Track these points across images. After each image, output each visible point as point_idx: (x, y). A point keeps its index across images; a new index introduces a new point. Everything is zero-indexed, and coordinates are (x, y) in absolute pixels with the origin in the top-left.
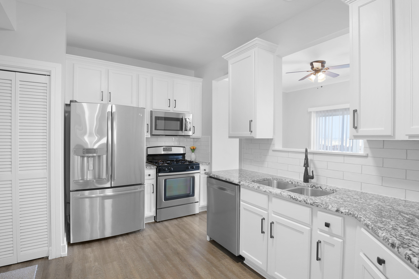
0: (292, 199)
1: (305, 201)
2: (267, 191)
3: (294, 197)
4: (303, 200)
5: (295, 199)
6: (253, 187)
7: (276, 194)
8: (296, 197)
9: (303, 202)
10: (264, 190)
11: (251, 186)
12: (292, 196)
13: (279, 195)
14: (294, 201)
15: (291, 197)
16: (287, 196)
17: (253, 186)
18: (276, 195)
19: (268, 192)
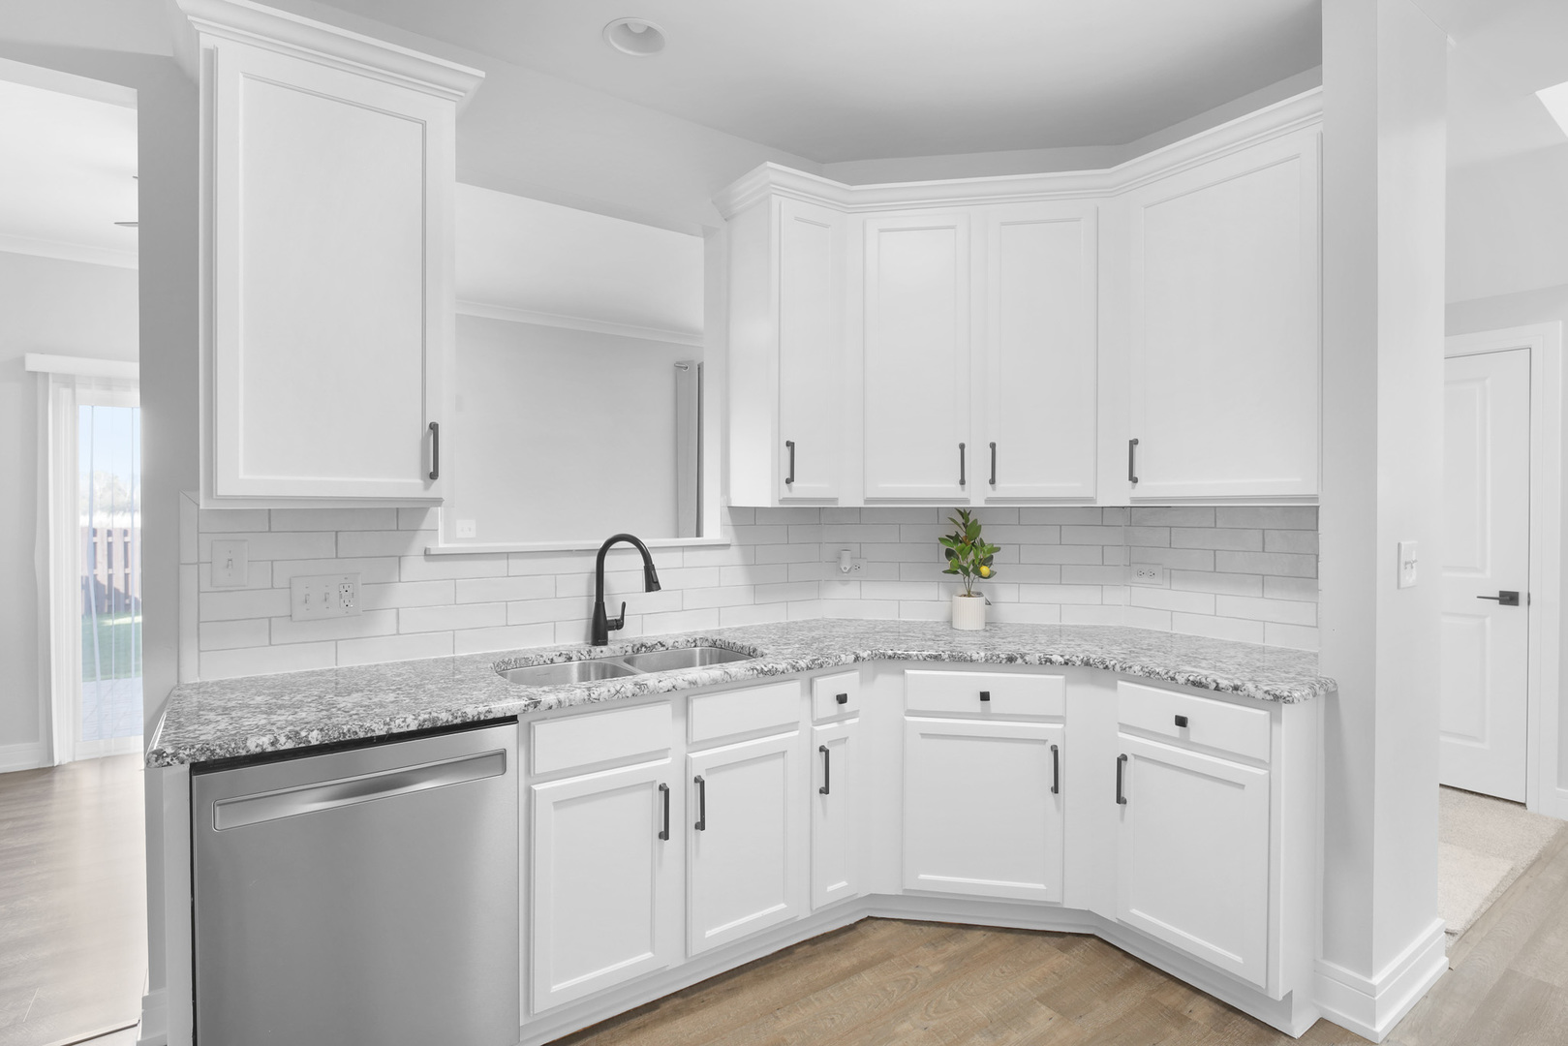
0: (761, 675)
1: (793, 667)
2: (680, 683)
3: (766, 669)
4: (789, 667)
5: (770, 671)
6: (618, 692)
7: (713, 680)
8: (770, 666)
9: (791, 671)
10: (667, 684)
11: (606, 693)
12: (758, 668)
13: (723, 680)
14: (769, 678)
15: (757, 670)
16: (748, 673)
17: (613, 691)
18: (715, 682)
19: (685, 685)
